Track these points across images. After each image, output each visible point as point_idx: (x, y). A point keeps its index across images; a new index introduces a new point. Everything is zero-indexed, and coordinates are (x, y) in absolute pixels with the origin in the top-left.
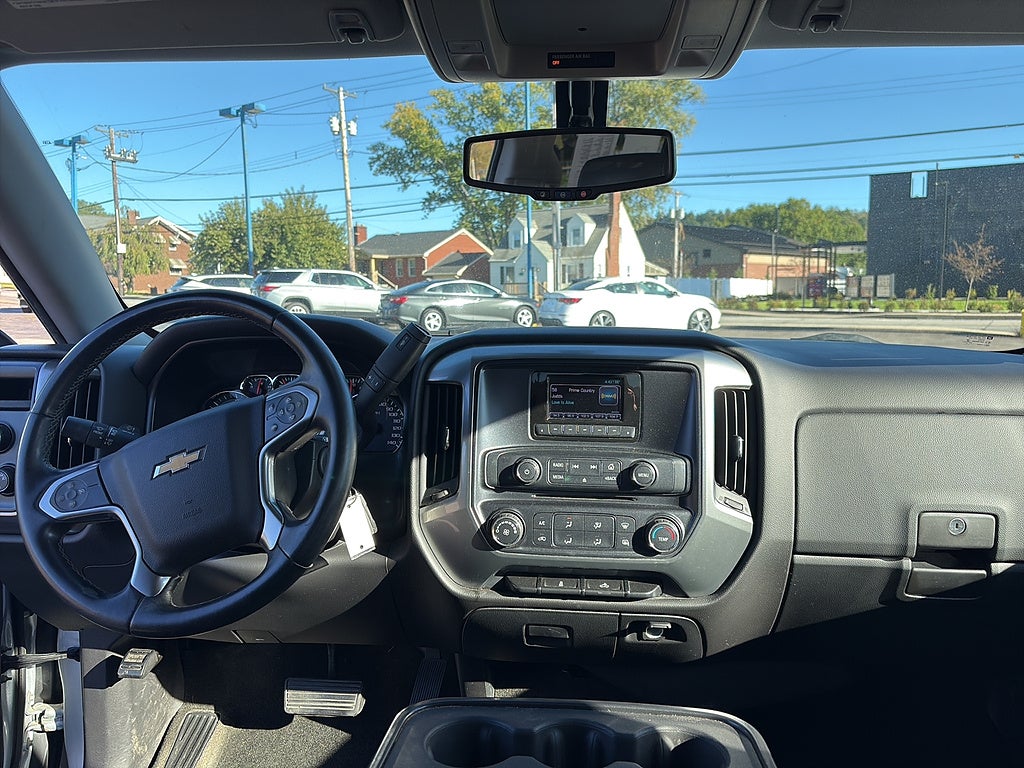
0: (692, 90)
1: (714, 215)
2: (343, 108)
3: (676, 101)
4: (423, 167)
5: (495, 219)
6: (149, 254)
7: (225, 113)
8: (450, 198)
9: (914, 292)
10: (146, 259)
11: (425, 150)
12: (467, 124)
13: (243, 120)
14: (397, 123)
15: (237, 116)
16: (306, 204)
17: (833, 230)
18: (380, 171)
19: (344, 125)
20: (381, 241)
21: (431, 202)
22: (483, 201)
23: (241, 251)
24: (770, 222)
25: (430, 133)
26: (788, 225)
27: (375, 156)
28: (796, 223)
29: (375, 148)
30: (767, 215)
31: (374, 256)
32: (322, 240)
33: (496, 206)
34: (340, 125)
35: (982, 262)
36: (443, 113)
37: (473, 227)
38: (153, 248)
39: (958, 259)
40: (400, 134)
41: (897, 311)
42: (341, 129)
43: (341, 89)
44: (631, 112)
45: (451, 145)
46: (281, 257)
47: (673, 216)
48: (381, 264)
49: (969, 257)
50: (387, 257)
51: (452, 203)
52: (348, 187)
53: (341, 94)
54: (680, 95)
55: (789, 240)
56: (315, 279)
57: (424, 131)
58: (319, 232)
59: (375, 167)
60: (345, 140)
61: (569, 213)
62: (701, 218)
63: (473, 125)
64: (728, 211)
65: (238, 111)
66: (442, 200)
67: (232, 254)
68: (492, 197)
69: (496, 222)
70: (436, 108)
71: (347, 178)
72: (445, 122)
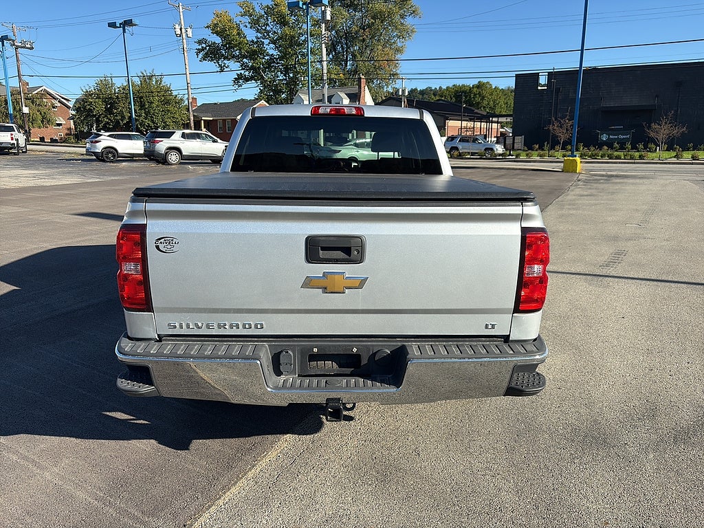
0: (413, 9)
1: (431, 90)
2: (182, 17)
3: (402, 17)
4: (233, 57)
5: (283, 93)
6: (41, 114)
7: (112, 25)
8: (252, 78)
9: (537, 147)
10: (40, 117)
11: (236, 46)
12: (264, 28)
13: (124, 31)
14: (216, 25)
15: (120, 27)
16: (157, 82)
17: (507, 103)
18: (204, 58)
19: (183, 31)
20: (206, 108)
21: (239, 80)
22: (274, 81)
23: (113, 114)
24: (466, 97)
25: (239, 34)
26: (478, 99)
27: (200, 47)
28: (483, 98)
29: (200, 42)
30: (465, 92)
31: (203, 118)
32: (170, 108)
33: (283, 84)
34: (181, 29)
35: (567, 130)
36: (247, 19)
37: (267, 98)
38: (43, 110)
39: (554, 128)
40: (217, 33)
41: (523, 157)
42: (181, 33)
43: (181, 4)
44: (373, 23)
45: (253, 41)
46: (141, 118)
47: (400, 93)
48: (208, 124)
49: (561, 127)
50: (211, 119)
51: (253, 81)
52: (188, 73)
53: (181, 7)
54: (405, 11)
55: (476, 111)
56: (184, 136)
57: (235, 32)
58: (167, 102)
59: (201, 55)
60: (185, 41)
61: (333, 91)
62: (422, 92)
63: (268, 28)
64: (440, 87)
65: (120, 24)
66: (247, 80)
67: (106, 116)
68: (281, 78)
69: (284, 95)
70: (242, 16)
71: (187, 67)
72: (249, 26)
